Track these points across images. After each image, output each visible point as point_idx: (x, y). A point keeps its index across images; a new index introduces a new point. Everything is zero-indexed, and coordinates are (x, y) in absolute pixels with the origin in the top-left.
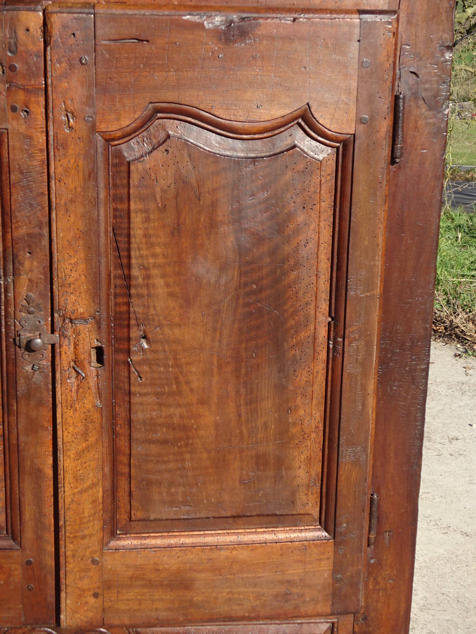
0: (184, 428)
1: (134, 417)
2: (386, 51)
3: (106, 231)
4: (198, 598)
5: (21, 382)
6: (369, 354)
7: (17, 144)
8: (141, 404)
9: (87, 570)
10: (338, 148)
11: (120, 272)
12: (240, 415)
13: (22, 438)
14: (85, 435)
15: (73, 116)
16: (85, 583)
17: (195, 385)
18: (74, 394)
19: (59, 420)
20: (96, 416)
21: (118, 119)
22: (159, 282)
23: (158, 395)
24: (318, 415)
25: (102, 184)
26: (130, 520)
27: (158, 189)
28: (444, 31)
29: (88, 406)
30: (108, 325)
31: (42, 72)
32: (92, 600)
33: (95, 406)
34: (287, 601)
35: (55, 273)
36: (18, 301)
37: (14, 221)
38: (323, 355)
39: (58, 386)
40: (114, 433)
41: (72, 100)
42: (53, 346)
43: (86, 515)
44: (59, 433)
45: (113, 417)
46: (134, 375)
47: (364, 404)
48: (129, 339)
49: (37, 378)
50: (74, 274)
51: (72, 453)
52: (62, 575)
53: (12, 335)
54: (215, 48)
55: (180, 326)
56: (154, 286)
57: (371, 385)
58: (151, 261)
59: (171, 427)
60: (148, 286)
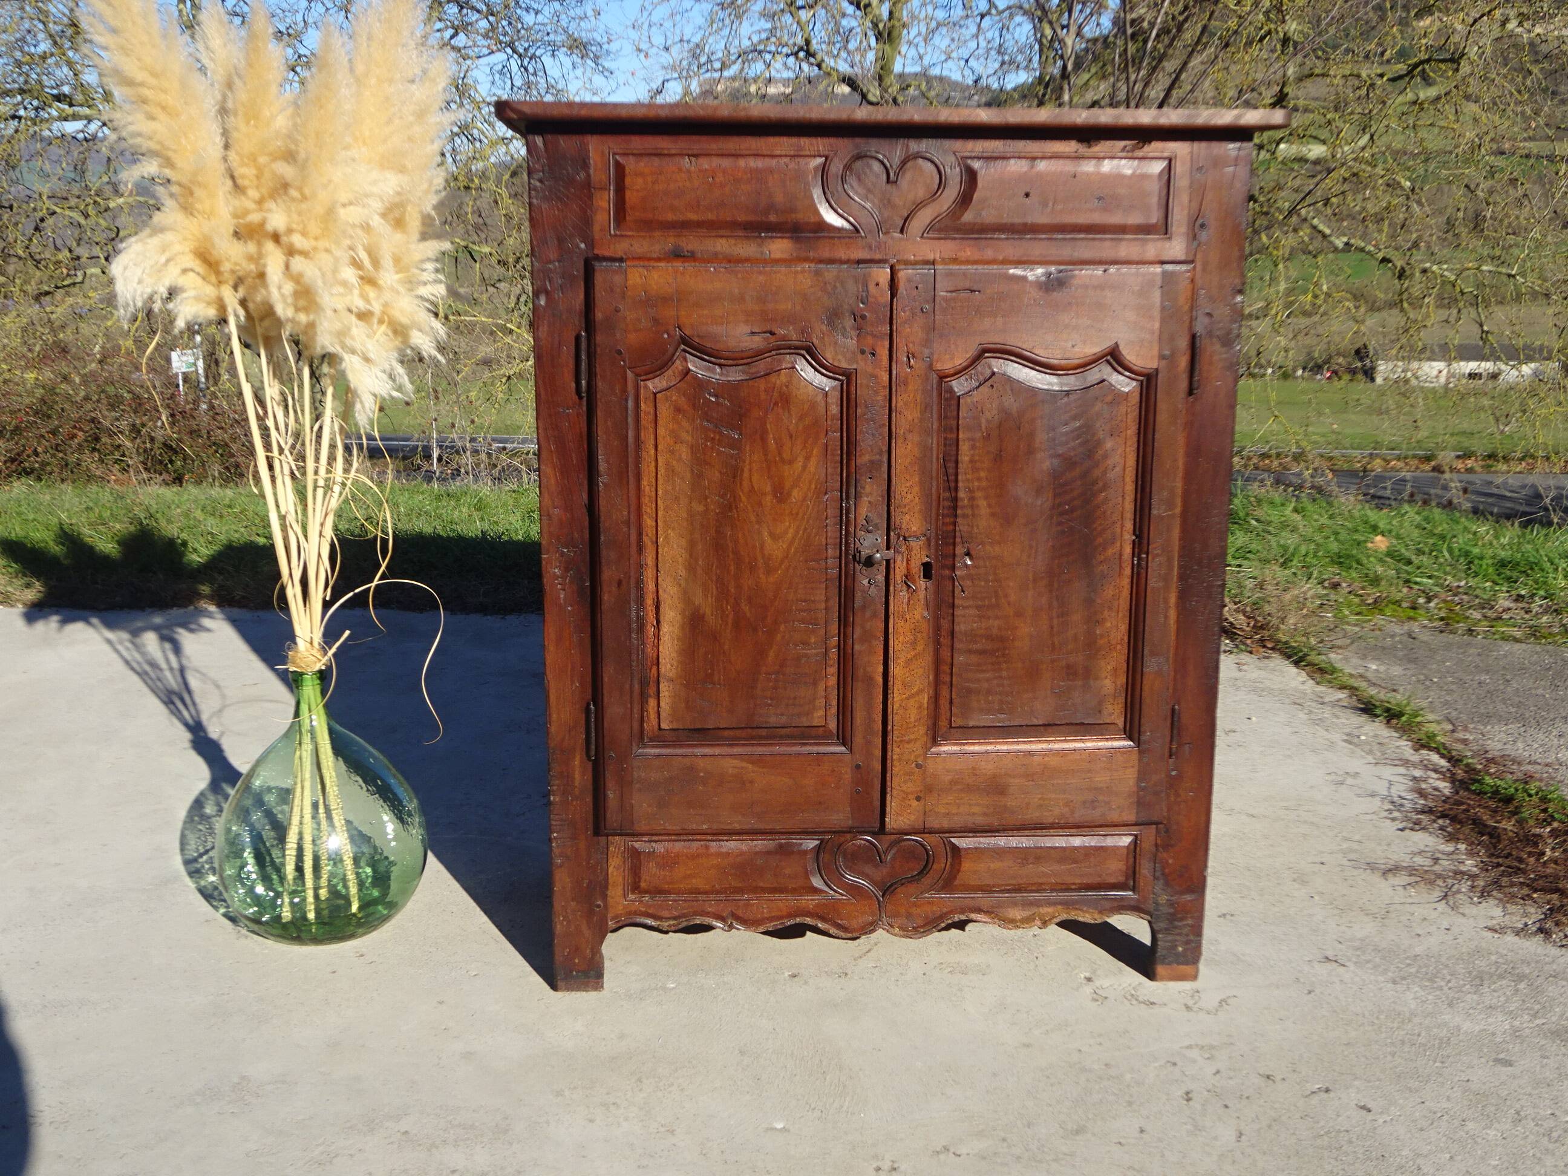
0: (1002, 639)
1: (956, 628)
2: (1185, 295)
3: (938, 458)
4: (1011, 802)
5: (858, 595)
6: (1170, 568)
7: (864, 382)
8: (964, 616)
9: (911, 774)
10: (1142, 382)
11: (947, 494)
12: (1052, 627)
13: (856, 647)
14: (914, 643)
15: (914, 357)
16: (910, 787)
17: (1013, 598)
18: (905, 606)
19: (891, 630)
20: (924, 626)
21: (952, 359)
22: (983, 503)
23: (978, 607)
24: (1124, 628)
25: (935, 416)
26: (951, 727)
27: (983, 421)
29: (918, 617)
30: (937, 542)
31: (888, 320)
32: (915, 803)
33: (924, 618)
34: (1094, 808)
35: (892, 495)
36: (858, 521)
37: (858, 449)
38: (1128, 571)
39: (891, 599)
40: (937, 643)
41: (913, 343)
42: (888, 561)
43: (912, 720)
44: (891, 642)
45: (937, 628)
46: (958, 589)
47: (1166, 617)
48: (954, 555)
49: (873, 591)
50: (909, 496)
51: (901, 662)
52: (888, 779)
53: (851, 552)
54: (1036, 297)
55: (999, 543)
56: (978, 506)
57: (1173, 599)
58: (976, 484)
59: (989, 638)
60: (972, 507)
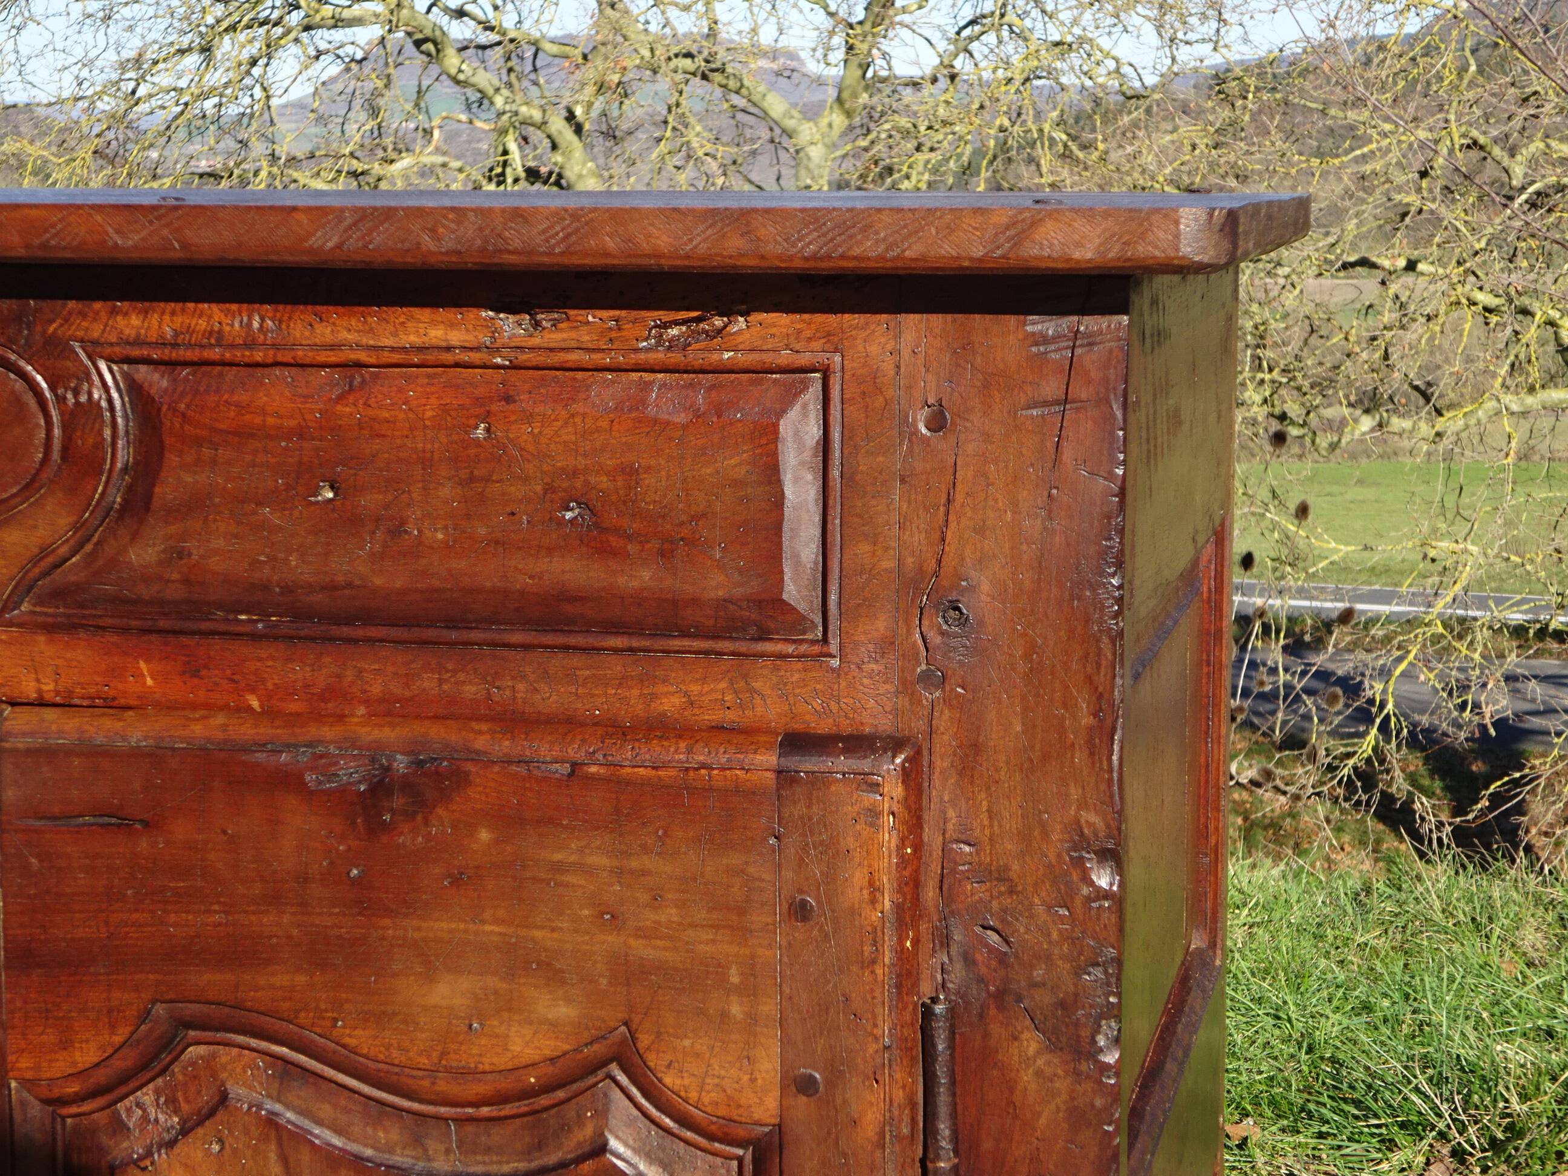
2: (865, 870)
10: (740, 1160)
28: (1083, 805)
54: (337, 850)
